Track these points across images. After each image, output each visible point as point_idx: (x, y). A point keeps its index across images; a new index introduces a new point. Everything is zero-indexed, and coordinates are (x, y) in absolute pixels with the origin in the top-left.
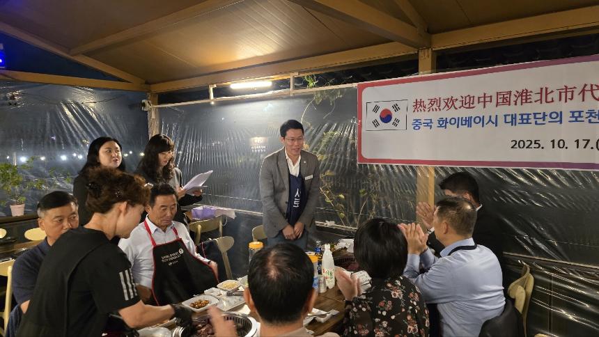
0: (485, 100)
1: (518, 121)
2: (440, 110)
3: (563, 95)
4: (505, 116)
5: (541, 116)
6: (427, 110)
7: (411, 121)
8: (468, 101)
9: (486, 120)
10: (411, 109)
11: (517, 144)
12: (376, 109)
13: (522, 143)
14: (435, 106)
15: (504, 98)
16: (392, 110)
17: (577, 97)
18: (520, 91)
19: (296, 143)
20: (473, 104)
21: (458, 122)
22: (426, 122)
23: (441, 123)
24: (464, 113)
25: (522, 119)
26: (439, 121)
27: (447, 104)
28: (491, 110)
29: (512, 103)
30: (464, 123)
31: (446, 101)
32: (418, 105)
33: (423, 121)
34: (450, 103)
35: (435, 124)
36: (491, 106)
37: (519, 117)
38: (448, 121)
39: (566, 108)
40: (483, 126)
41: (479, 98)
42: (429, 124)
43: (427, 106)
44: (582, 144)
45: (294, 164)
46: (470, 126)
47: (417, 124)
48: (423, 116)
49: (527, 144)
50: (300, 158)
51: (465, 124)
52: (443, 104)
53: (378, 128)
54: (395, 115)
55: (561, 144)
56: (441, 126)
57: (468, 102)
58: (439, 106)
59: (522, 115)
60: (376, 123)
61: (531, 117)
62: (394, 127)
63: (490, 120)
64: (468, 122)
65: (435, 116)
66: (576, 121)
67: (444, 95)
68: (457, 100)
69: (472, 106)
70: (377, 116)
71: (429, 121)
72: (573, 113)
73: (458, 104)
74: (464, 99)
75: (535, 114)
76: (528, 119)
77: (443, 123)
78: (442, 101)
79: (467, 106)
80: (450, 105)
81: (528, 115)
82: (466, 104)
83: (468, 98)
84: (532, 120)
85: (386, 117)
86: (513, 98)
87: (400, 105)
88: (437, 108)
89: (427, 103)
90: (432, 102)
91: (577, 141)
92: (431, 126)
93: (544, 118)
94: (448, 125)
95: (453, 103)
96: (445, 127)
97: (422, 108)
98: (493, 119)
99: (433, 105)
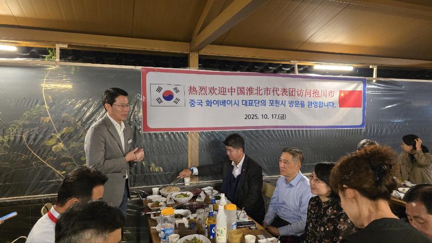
0: (232, 90)
1: (248, 104)
2: (207, 94)
3: (266, 91)
4: (243, 101)
5: (257, 102)
6: (198, 94)
7: (188, 101)
8: (222, 91)
9: (233, 103)
10: (187, 92)
11: (248, 117)
12: (159, 89)
13: (249, 116)
14: (203, 92)
15: (241, 91)
16: (174, 92)
17: (272, 94)
18: (249, 88)
19: (125, 109)
21: (218, 103)
22: (198, 101)
23: (208, 103)
24: (221, 98)
25: (249, 103)
26: (207, 102)
27: (210, 91)
28: (235, 97)
29: (246, 94)
30: (221, 103)
31: (210, 89)
32: (192, 90)
33: (196, 101)
34: (212, 90)
35: (204, 104)
36: (235, 94)
37: (248, 102)
38: (212, 102)
39: (267, 98)
40: (232, 106)
41: (228, 89)
42: (200, 103)
43: (198, 92)
44: (274, 116)
46: (225, 105)
47: (192, 103)
48: (196, 97)
49: (252, 116)
52: (208, 91)
53: (161, 104)
54: (176, 95)
55: (265, 117)
56: (208, 105)
57: (223, 91)
58: (206, 92)
59: (249, 101)
60: (159, 101)
61: (253, 102)
62: (175, 104)
63: (235, 103)
64: (224, 103)
65: (204, 98)
66: (272, 105)
67: (209, 85)
68: (216, 89)
69: (225, 93)
70: (160, 95)
71: (200, 101)
72: (270, 101)
73: (217, 92)
74: (220, 89)
75: (255, 101)
76: (252, 103)
77: (209, 103)
78: (207, 89)
79: (222, 93)
80: (212, 92)
81: (252, 101)
83: (222, 89)
84: (254, 104)
85: (168, 96)
86: (246, 91)
87: (179, 88)
89: (198, 89)
90: (202, 89)
91: (273, 115)
92: (202, 105)
93: (258, 103)
94: (212, 104)
95: (214, 91)
96: (211, 105)
97: (195, 93)
98: (237, 103)
99: (202, 91)
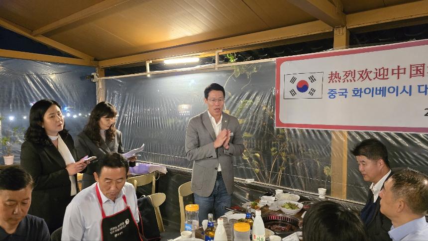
0: (398, 71)
2: (355, 81)
4: (419, 86)
6: (342, 81)
7: (326, 91)
8: (382, 72)
9: (400, 90)
10: (327, 79)
12: (293, 80)
14: (350, 78)
15: (418, 70)
16: (309, 81)
19: (216, 103)
20: (387, 75)
21: (372, 91)
22: (341, 91)
23: (356, 92)
24: (379, 84)
26: (354, 91)
27: (361, 76)
28: (405, 80)
29: (426, 74)
30: (378, 92)
31: (361, 73)
32: (334, 76)
33: (338, 91)
34: (365, 75)
35: (350, 93)
38: (363, 90)
40: (397, 95)
41: (393, 70)
42: (344, 93)
43: (342, 78)
45: (217, 123)
46: (384, 95)
47: (332, 94)
48: (337, 86)
50: (222, 117)
51: (380, 94)
52: (357, 76)
53: (295, 97)
54: (311, 85)
56: (356, 95)
57: (382, 74)
58: (354, 78)
60: (293, 93)
62: (310, 96)
63: (404, 90)
64: (383, 91)
65: (350, 86)
67: (359, 68)
68: (371, 72)
69: (385, 77)
70: (294, 86)
71: (344, 91)
73: (372, 76)
74: (378, 71)
77: (357, 92)
78: (356, 73)
79: (382, 77)
80: (364, 77)
82: (380, 75)
83: (382, 70)
85: (303, 87)
86: (427, 71)
87: (316, 76)
88: (352, 79)
89: (342, 75)
90: (347, 74)
92: (346, 96)
94: (363, 94)
95: (367, 75)
96: (360, 96)
97: (337, 80)
98: (407, 89)
99: (347, 76)
